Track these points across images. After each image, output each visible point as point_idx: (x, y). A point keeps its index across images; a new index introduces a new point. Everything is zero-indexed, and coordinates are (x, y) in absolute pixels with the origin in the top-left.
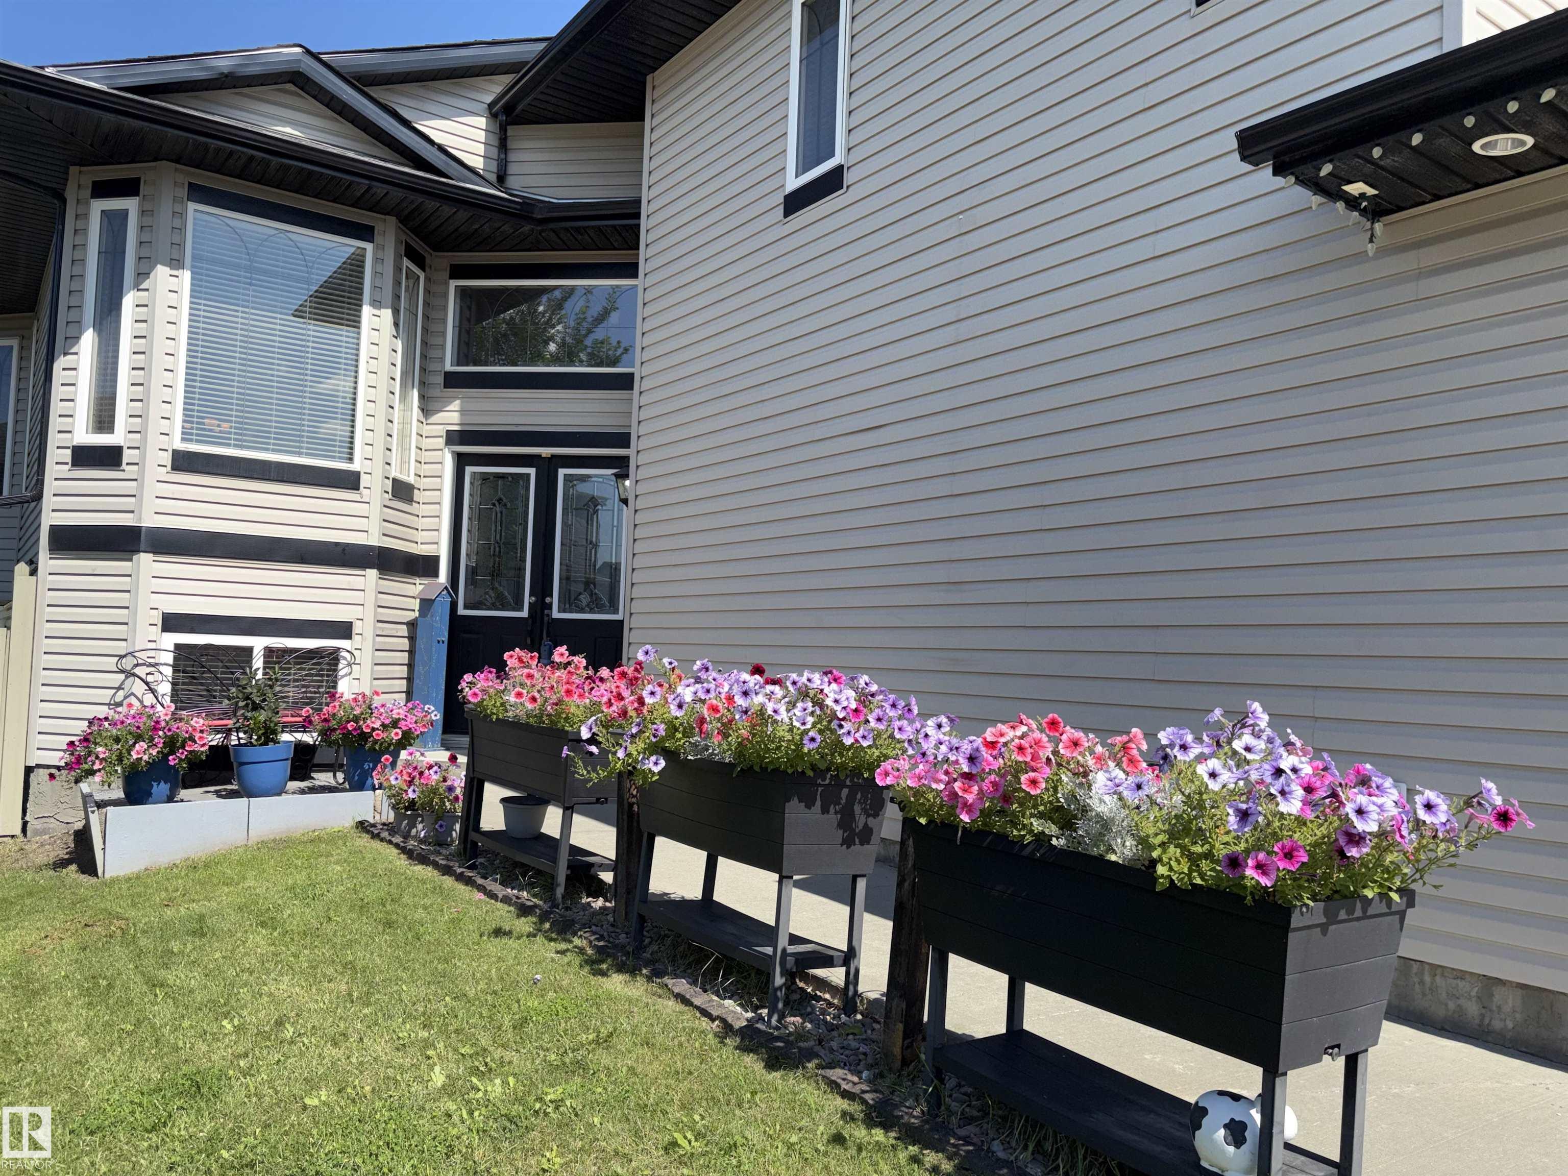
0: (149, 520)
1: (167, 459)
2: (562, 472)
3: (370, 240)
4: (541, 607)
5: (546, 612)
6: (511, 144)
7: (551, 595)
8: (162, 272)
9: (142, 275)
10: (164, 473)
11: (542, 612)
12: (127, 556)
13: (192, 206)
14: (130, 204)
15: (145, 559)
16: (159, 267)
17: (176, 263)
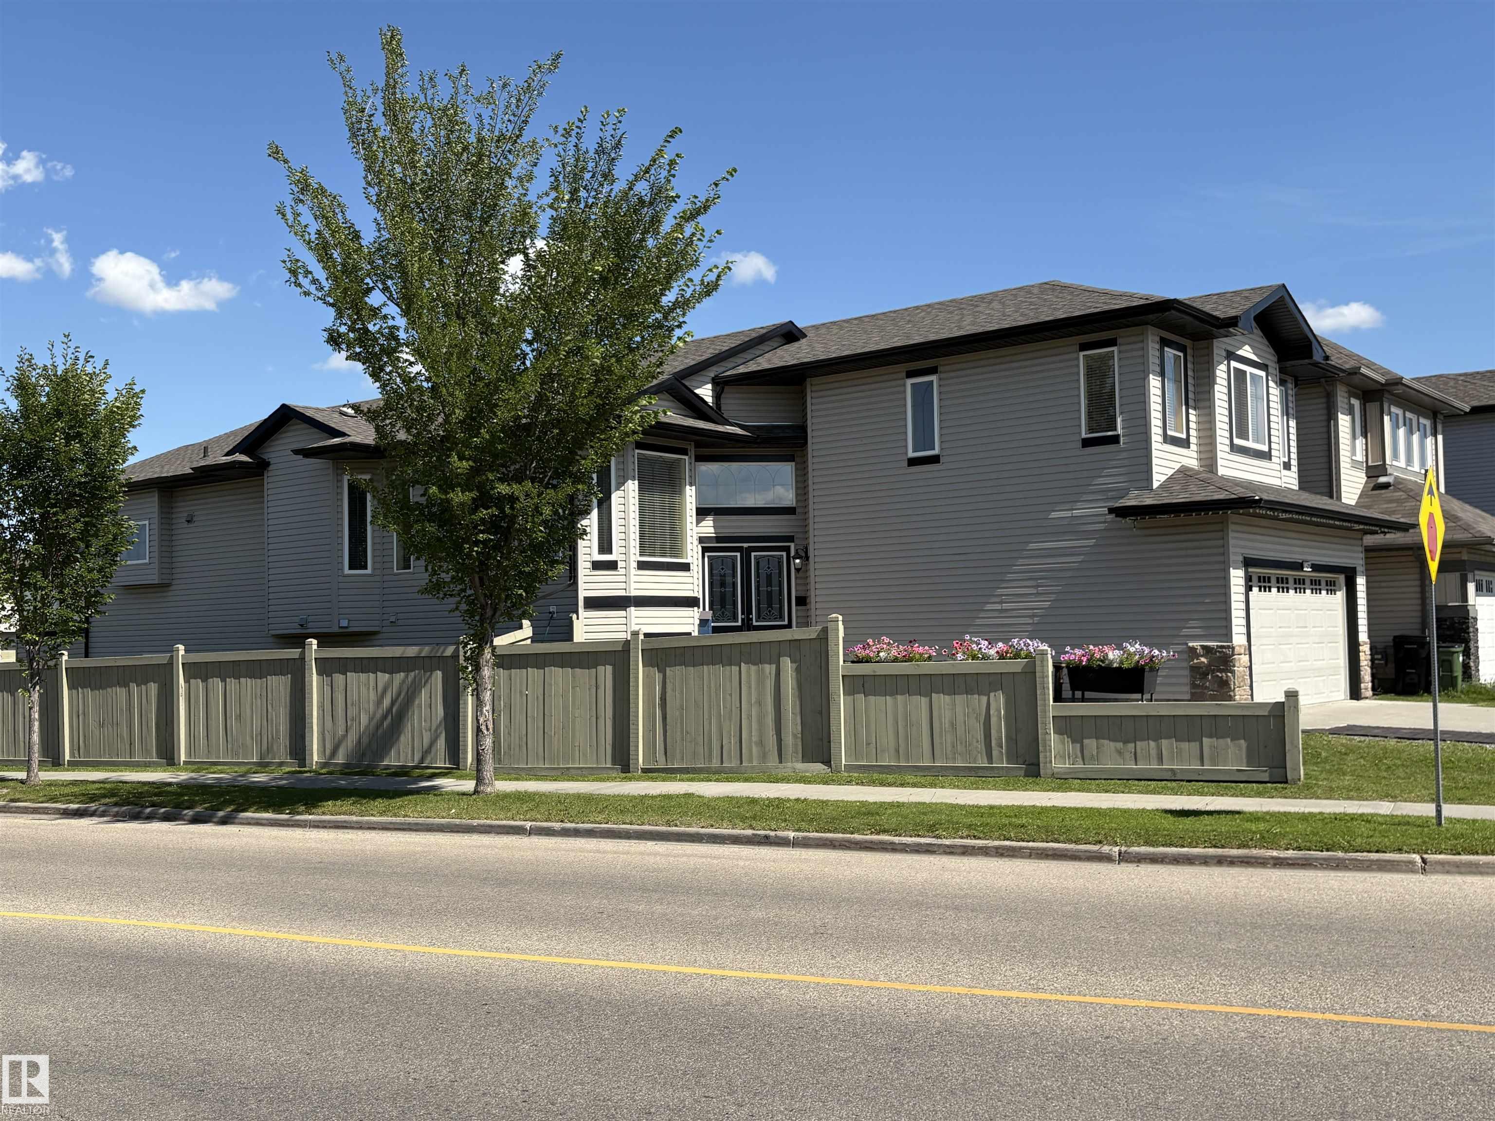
0: (634, 593)
1: (635, 565)
2: (753, 554)
3: (687, 454)
4: (748, 620)
6: (722, 396)
7: (752, 614)
8: (630, 482)
9: (619, 484)
10: (636, 571)
11: (748, 623)
12: (621, 608)
13: (636, 451)
15: (633, 609)
16: (625, 480)
17: (632, 478)
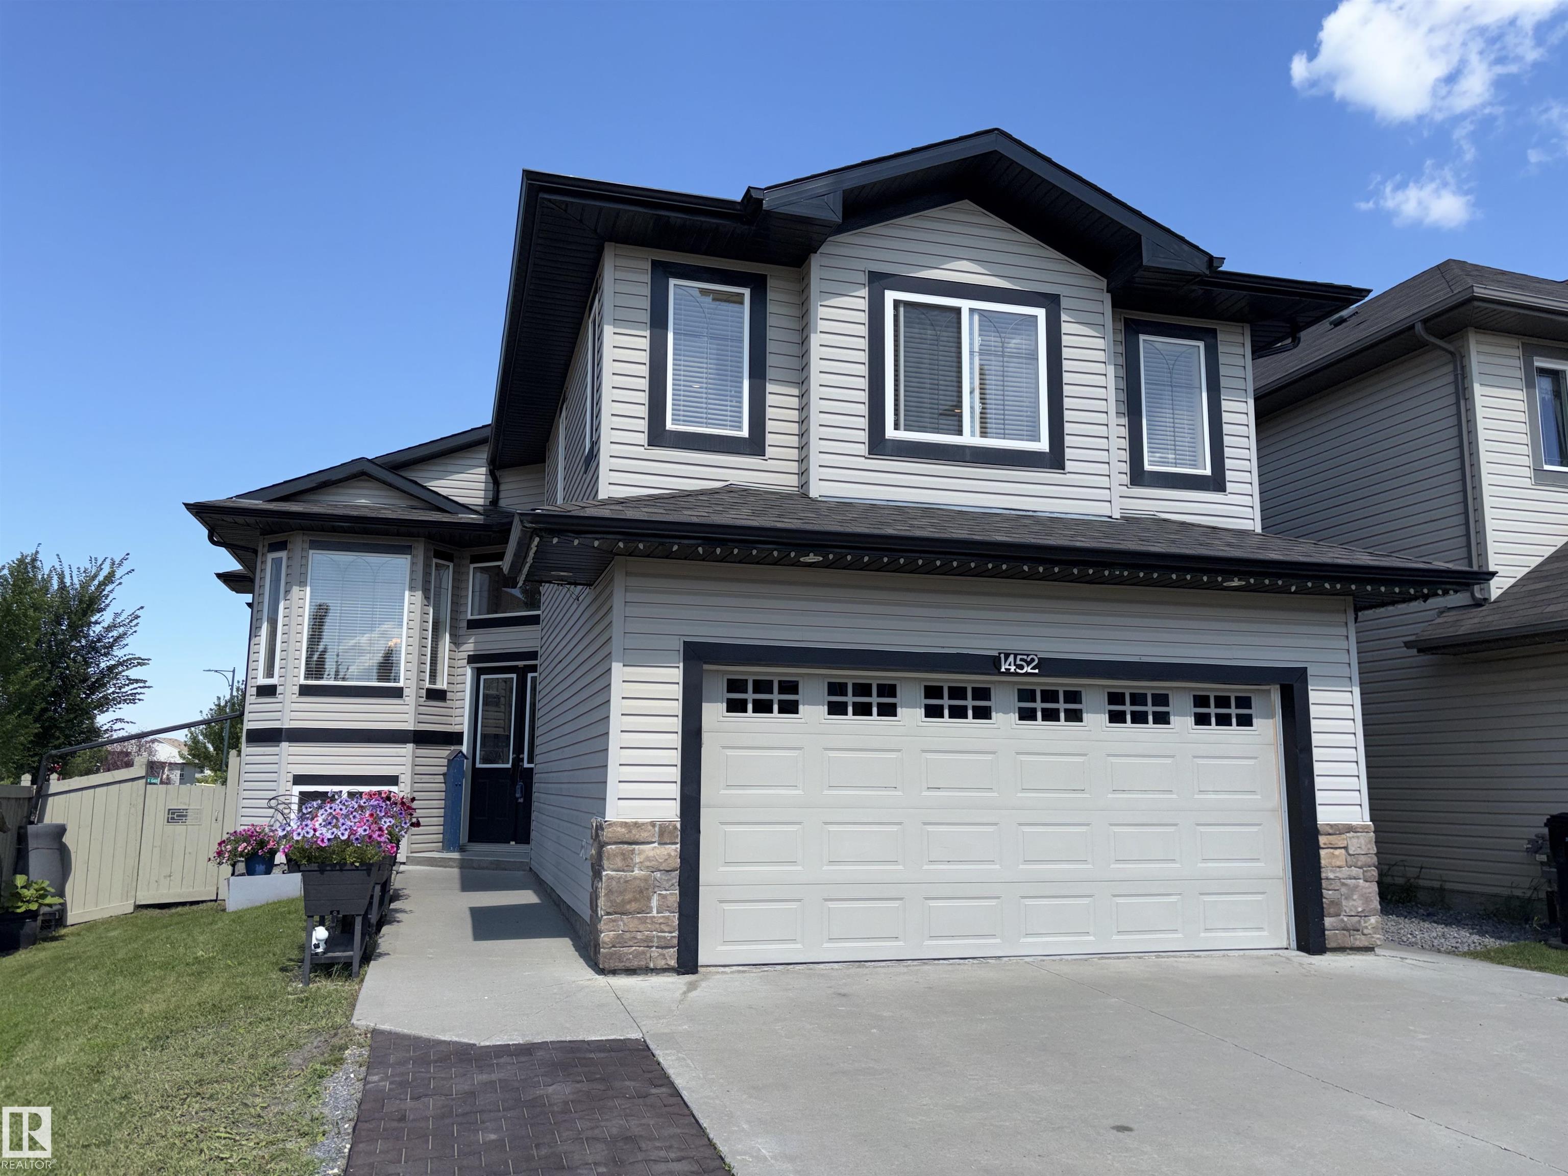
0: (287, 724)
1: (296, 689)
2: (529, 675)
3: (410, 553)
4: (518, 761)
5: (521, 764)
6: (501, 480)
7: (523, 753)
8: (295, 589)
9: (287, 592)
10: (295, 697)
11: (519, 765)
12: (276, 744)
13: (311, 552)
14: (283, 554)
15: (284, 745)
16: (294, 587)
17: (302, 583)
